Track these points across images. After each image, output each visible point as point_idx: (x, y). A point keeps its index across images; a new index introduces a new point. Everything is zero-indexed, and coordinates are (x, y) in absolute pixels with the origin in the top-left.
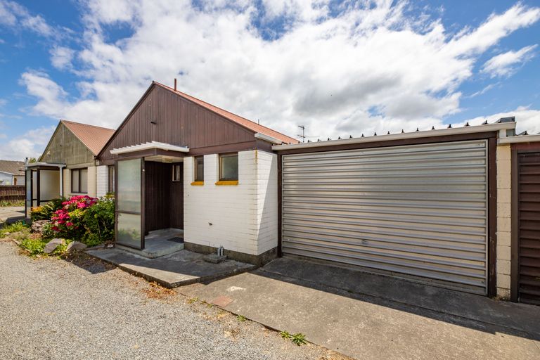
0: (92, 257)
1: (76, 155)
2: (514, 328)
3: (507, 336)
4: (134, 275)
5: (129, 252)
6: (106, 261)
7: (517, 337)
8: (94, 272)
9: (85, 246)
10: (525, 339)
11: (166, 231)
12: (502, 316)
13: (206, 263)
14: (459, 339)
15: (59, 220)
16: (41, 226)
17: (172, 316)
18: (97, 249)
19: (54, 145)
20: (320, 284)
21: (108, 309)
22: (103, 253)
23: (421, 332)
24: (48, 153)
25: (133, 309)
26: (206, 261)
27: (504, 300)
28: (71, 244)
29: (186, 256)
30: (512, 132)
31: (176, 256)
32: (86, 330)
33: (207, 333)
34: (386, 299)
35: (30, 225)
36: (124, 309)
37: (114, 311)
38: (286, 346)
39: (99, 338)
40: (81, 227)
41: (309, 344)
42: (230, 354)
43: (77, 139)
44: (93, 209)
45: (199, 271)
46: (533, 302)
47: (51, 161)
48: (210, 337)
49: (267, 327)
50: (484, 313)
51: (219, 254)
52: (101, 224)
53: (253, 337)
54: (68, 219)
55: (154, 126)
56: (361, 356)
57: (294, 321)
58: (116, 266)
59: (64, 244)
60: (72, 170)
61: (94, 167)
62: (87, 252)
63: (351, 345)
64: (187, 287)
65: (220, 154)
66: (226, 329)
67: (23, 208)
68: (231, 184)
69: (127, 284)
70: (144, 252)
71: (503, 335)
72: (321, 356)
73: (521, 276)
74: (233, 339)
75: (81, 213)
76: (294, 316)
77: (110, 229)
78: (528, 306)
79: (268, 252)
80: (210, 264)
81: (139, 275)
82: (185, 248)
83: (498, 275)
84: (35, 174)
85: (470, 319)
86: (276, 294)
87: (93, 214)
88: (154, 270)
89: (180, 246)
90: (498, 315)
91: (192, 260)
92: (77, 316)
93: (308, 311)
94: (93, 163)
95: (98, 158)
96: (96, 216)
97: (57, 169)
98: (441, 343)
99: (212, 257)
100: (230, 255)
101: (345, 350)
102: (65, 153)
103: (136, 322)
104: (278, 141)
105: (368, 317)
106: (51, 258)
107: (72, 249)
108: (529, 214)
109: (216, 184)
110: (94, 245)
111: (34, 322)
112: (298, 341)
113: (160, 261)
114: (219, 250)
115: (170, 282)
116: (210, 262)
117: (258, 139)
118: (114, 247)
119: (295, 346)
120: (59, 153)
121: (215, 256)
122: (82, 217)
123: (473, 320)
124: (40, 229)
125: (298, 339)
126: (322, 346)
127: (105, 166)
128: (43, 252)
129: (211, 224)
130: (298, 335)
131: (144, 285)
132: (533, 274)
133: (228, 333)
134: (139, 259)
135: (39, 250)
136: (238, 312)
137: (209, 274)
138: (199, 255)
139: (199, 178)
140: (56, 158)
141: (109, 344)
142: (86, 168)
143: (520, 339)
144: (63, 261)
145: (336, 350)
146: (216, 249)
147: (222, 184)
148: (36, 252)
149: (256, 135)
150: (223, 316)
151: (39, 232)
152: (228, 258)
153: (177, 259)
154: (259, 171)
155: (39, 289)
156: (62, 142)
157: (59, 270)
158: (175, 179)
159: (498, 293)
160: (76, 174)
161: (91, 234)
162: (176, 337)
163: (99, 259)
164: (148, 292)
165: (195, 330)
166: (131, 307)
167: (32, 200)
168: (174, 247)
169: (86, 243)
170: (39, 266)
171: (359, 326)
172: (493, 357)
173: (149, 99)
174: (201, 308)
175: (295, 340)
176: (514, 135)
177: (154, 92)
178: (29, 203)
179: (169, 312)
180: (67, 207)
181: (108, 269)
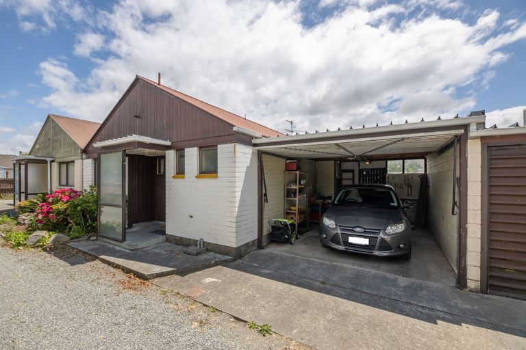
0: (73, 248)
1: (63, 148)
2: (481, 319)
3: (471, 327)
4: (113, 266)
5: (110, 244)
6: (87, 253)
7: (482, 329)
8: (72, 264)
9: (69, 238)
10: (489, 330)
11: (150, 223)
12: (469, 307)
13: (185, 255)
14: (423, 330)
15: (42, 213)
16: (27, 218)
17: (143, 307)
18: (79, 241)
19: (42, 139)
20: (295, 276)
21: (80, 300)
22: (84, 245)
23: (388, 323)
24: (37, 146)
25: (105, 300)
26: (185, 253)
27: (474, 292)
28: (54, 236)
29: (167, 248)
30: (482, 125)
31: (157, 248)
32: (55, 321)
33: (174, 323)
34: (358, 291)
35: (16, 218)
36: (96, 300)
37: (86, 302)
38: (252, 336)
39: (66, 328)
40: (65, 220)
41: (274, 335)
42: (194, 345)
43: (65, 133)
44: (76, 202)
45: (177, 263)
46: (502, 294)
47: (40, 154)
48: (178, 327)
49: (235, 318)
50: (452, 304)
51: (199, 246)
52: (84, 216)
53: (220, 328)
54: (52, 212)
55: (138, 120)
56: (324, 346)
57: (263, 312)
58: (95, 258)
59: (47, 236)
60: (60, 164)
61: (81, 161)
62: (69, 244)
63: (316, 336)
64: (163, 279)
65: (200, 148)
66: (195, 319)
67: (11, 201)
68: (210, 177)
69: (104, 276)
70: (124, 244)
71: (468, 326)
72: (284, 346)
73: (490, 268)
74: (199, 330)
75: (65, 206)
76: (264, 307)
77: (93, 222)
78: (497, 298)
79: (247, 244)
80: (190, 256)
81: (117, 267)
82: (167, 240)
83: (468, 267)
84: (23, 167)
85: (438, 310)
86: (250, 286)
87: (76, 206)
88: (132, 262)
89: (162, 238)
90: (466, 306)
91: (172, 252)
92: (48, 306)
93: (278, 302)
94: (79, 157)
95: (85, 151)
96: (79, 208)
97: (45, 162)
98: (405, 334)
99: (192, 249)
100: (210, 248)
101: (309, 340)
102: (53, 147)
103: (105, 312)
104: (258, 134)
105: (337, 308)
106: (33, 250)
107: (55, 241)
108: (498, 206)
109: (196, 177)
110: (77, 238)
111: (4, 313)
112: (264, 331)
113: (140, 253)
114: (199, 242)
115: (146, 274)
116: (189, 254)
117: (237, 132)
118: (97, 239)
119: (261, 338)
120: (48, 147)
121: (195, 248)
122: (66, 210)
123: (441, 311)
124: (26, 222)
125: (264, 329)
126: (287, 337)
127: (91, 160)
128: (25, 244)
129: (191, 217)
130: (264, 326)
131: (121, 276)
132: (502, 266)
133: (196, 323)
134: (119, 251)
135: (21, 242)
136: (209, 303)
137: (187, 265)
138: (180, 248)
139: (180, 171)
140: (45, 152)
141: (76, 334)
142: (73, 162)
143: (484, 330)
144: (44, 253)
145: (300, 341)
146: (196, 241)
147: (201, 177)
148: (19, 244)
149: (235, 129)
150: (194, 307)
151: (24, 224)
152: (207, 250)
153: (157, 251)
154: (237, 164)
155: (16, 280)
156: (50, 136)
157: (39, 261)
158: (160, 172)
159: (468, 285)
160: (64, 167)
161: (75, 227)
162: (143, 327)
163: (80, 251)
164: (123, 283)
165: (163, 321)
166: (104, 297)
167: (20, 193)
168: (156, 239)
169: (69, 236)
170: (20, 258)
171: (327, 317)
172: (455, 348)
173: (133, 93)
174: (173, 299)
175: (261, 330)
176: (484, 128)
177: (138, 86)
178: (17, 196)
179: (141, 303)
180: (50, 200)
181: (88, 261)
